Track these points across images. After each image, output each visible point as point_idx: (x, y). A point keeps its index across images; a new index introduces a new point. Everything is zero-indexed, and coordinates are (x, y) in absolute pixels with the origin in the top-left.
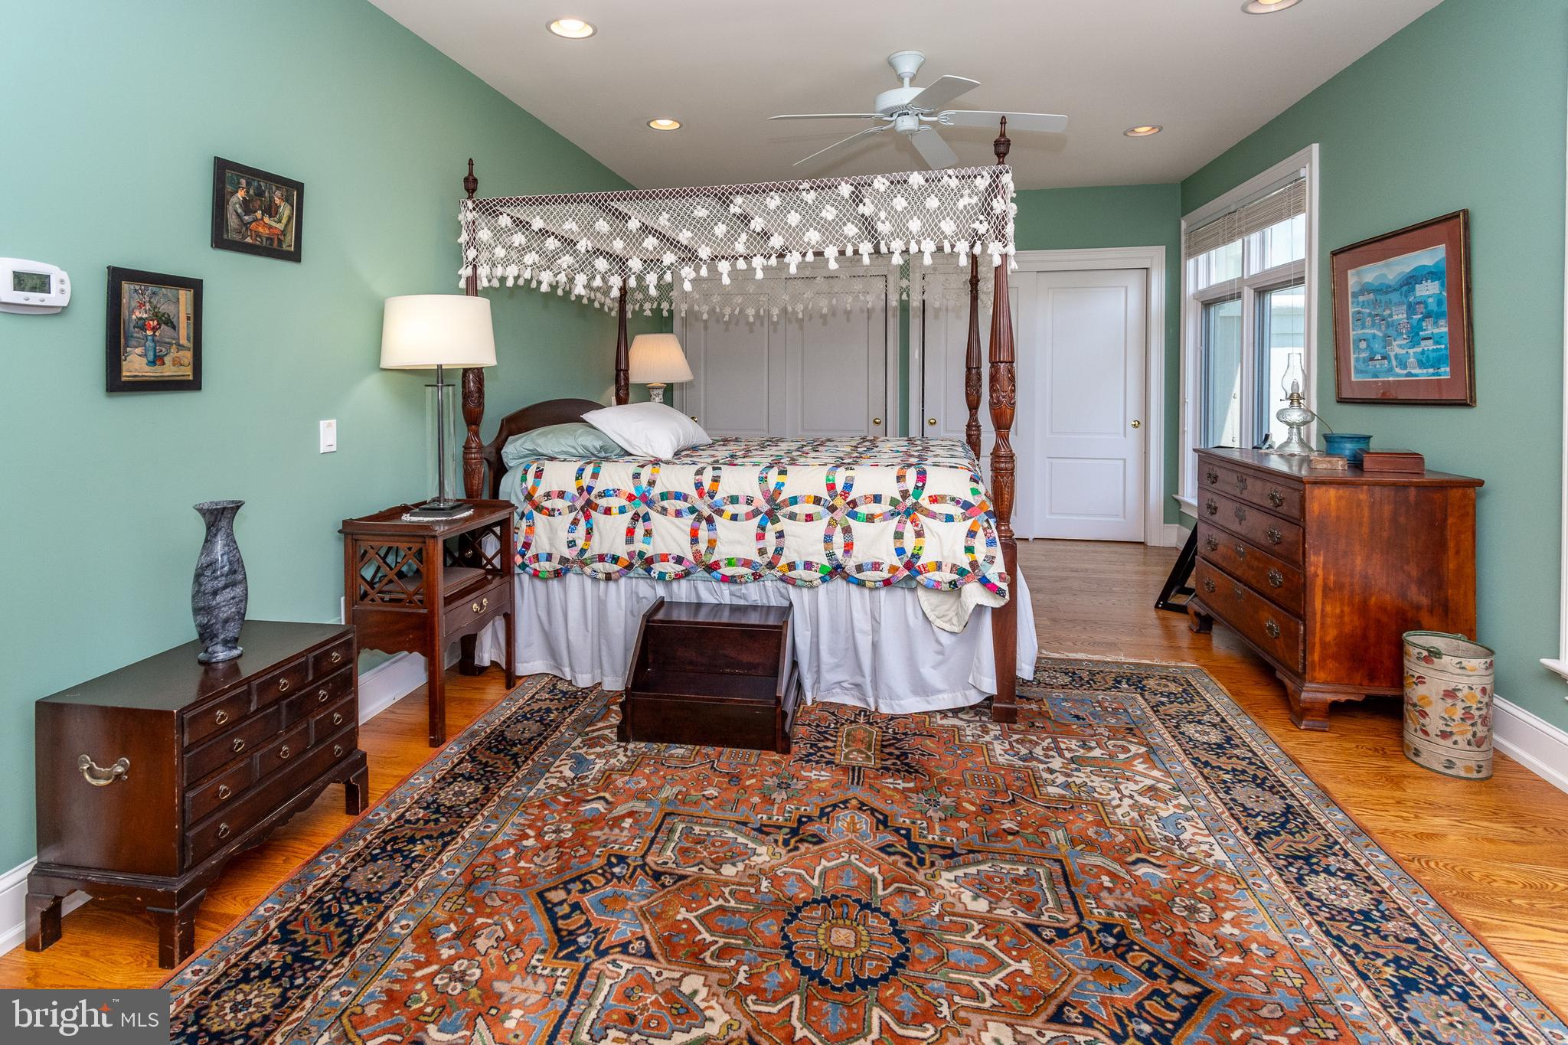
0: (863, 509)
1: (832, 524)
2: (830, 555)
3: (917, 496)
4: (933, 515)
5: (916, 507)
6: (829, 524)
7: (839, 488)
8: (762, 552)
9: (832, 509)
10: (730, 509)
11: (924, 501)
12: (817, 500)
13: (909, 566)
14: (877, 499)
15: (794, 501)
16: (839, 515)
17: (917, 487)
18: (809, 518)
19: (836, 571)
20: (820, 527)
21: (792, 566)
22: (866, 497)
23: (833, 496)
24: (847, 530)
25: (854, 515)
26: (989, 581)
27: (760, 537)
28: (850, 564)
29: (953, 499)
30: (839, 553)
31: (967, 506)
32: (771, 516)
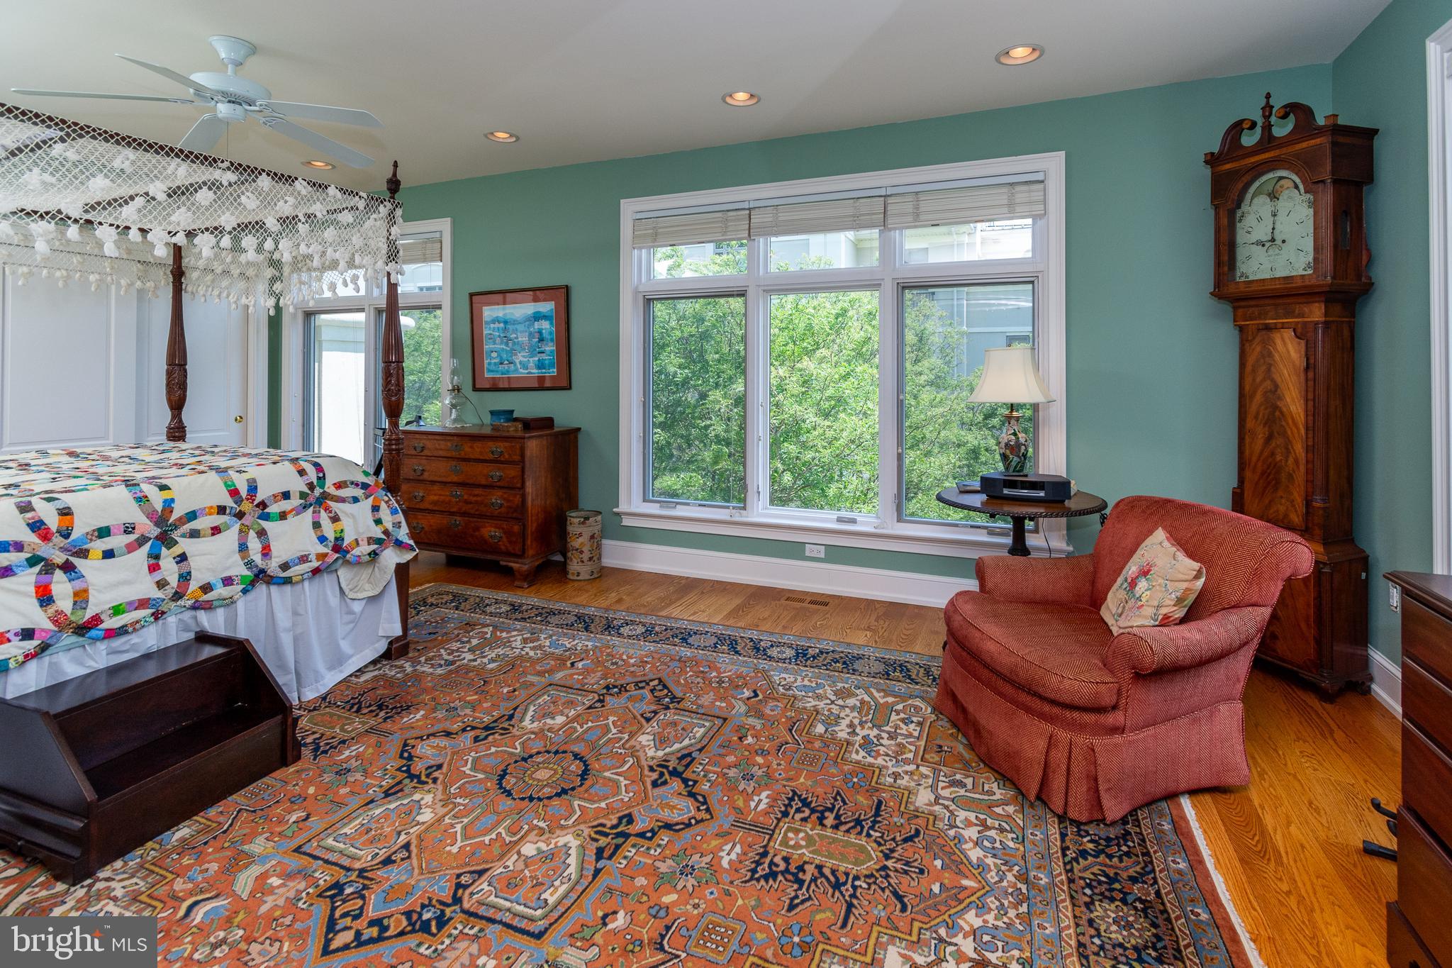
0: (274, 509)
1: (243, 532)
2: (249, 564)
3: (322, 487)
4: (342, 500)
5: (325, 496)
6: (241, 531)
7: (244, 493)
8: (161, 585)
9: (240, 515)
10: (99, 546)
11: (330, 489)
12: (222, 510)
13: (337, 549)
14: (286, 495)
15: (192, 516)
16: (247, 520)
17: (319, 478)
18: (216, 530)
19: (261, 576)
20: (230, 537)
21: (207, 588)
22: (275, 496)
23: (239, 501)
24: (262, 533)
25: (266, 517)
26: (402, 542)
27: (154, 568)
28: (273, 566)
29: (352, 483)
30: (257, 558)
31: (365, 486)
32: (165, 539)
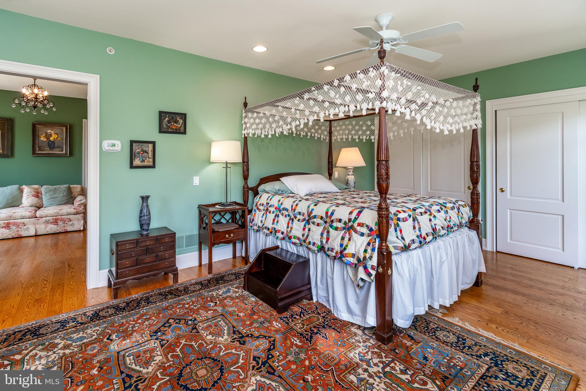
0: (335, 224)
1: (325, 228)
2: (321, 242)
3: (354, 222)
4: (356, 232)
5: (352, 227)
6: (324, 229)
7: (329, 214)
8: (303, 235)
9: (326, 222)
10: (299, 217)
11: (355, 225)
12: (322, 218)
13: (341, 252)
14: (340, 221)
15: (315, 217)
16: (328, 225)
17: (355, 218)
18: (318, 225)
19: (322, 249)
20: (321, 228)
21: (310, 243)
22: (337, 219)
23: (327, 217)
24: (328, 232)
25: (331, 226)
26: (367, 268)
27: (304, 229)
28: (326, 247)
29: (367, 226)
30: (324, 241)
31: (371, 230)
32: (308, 222)
